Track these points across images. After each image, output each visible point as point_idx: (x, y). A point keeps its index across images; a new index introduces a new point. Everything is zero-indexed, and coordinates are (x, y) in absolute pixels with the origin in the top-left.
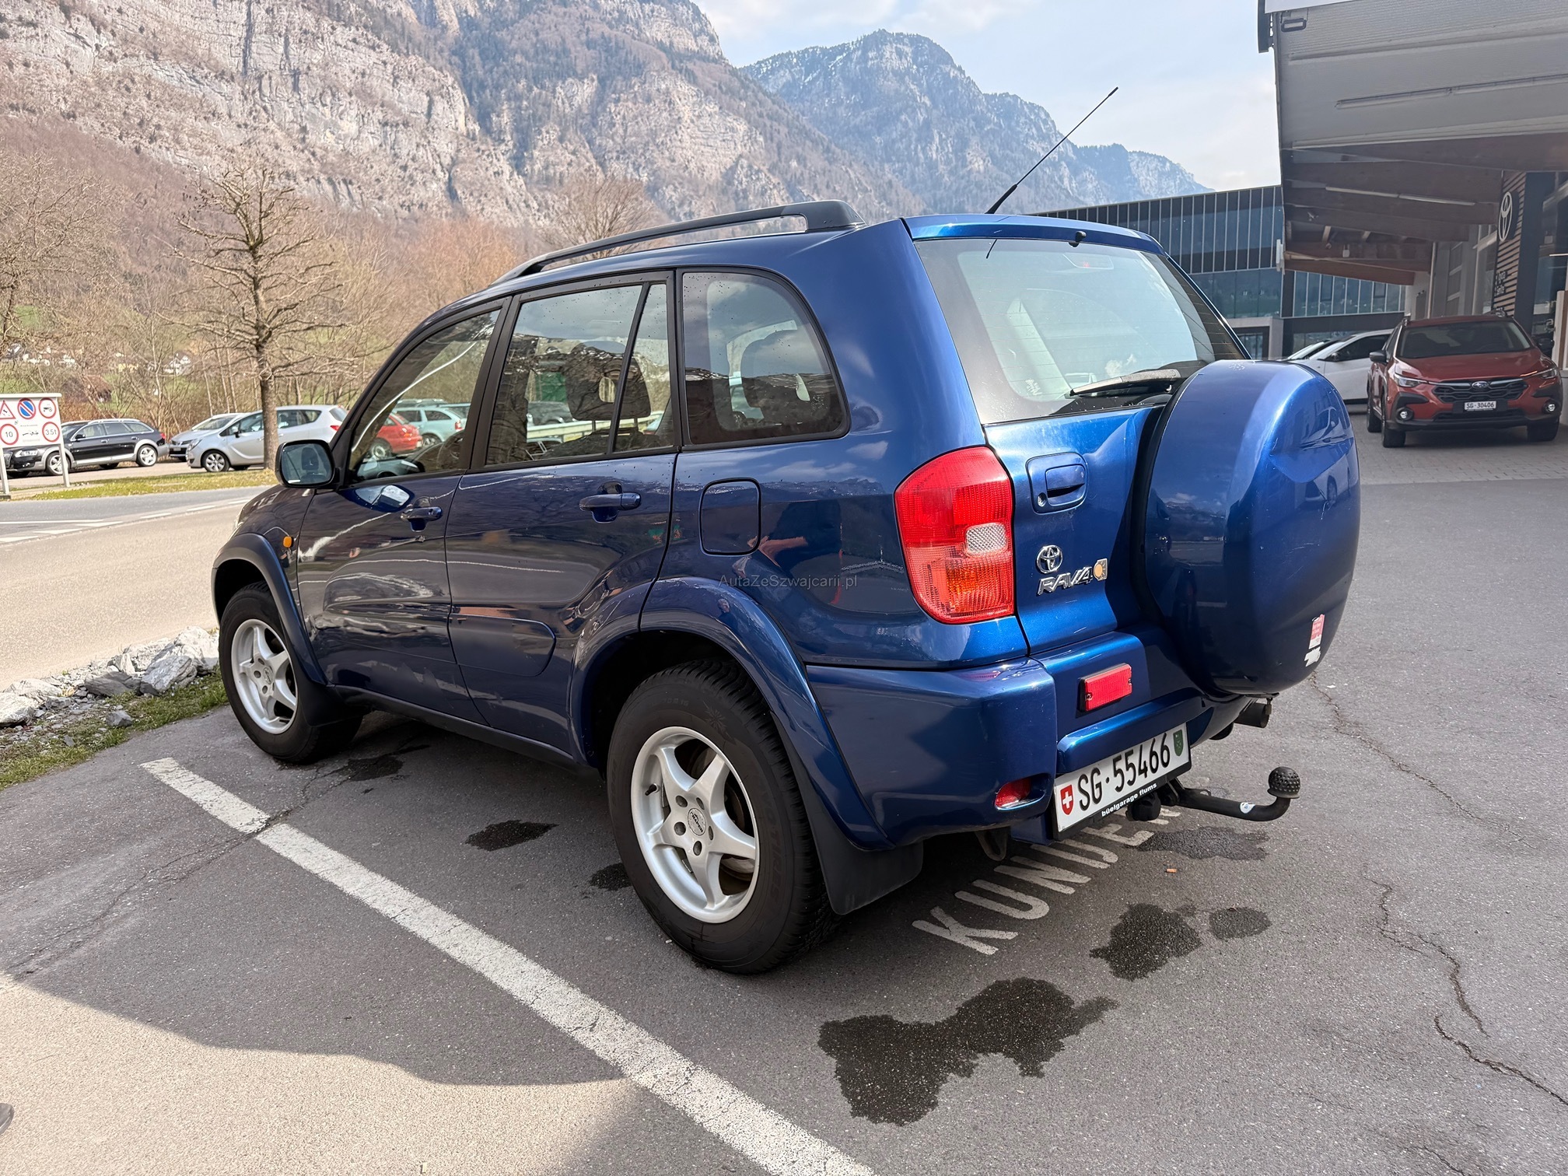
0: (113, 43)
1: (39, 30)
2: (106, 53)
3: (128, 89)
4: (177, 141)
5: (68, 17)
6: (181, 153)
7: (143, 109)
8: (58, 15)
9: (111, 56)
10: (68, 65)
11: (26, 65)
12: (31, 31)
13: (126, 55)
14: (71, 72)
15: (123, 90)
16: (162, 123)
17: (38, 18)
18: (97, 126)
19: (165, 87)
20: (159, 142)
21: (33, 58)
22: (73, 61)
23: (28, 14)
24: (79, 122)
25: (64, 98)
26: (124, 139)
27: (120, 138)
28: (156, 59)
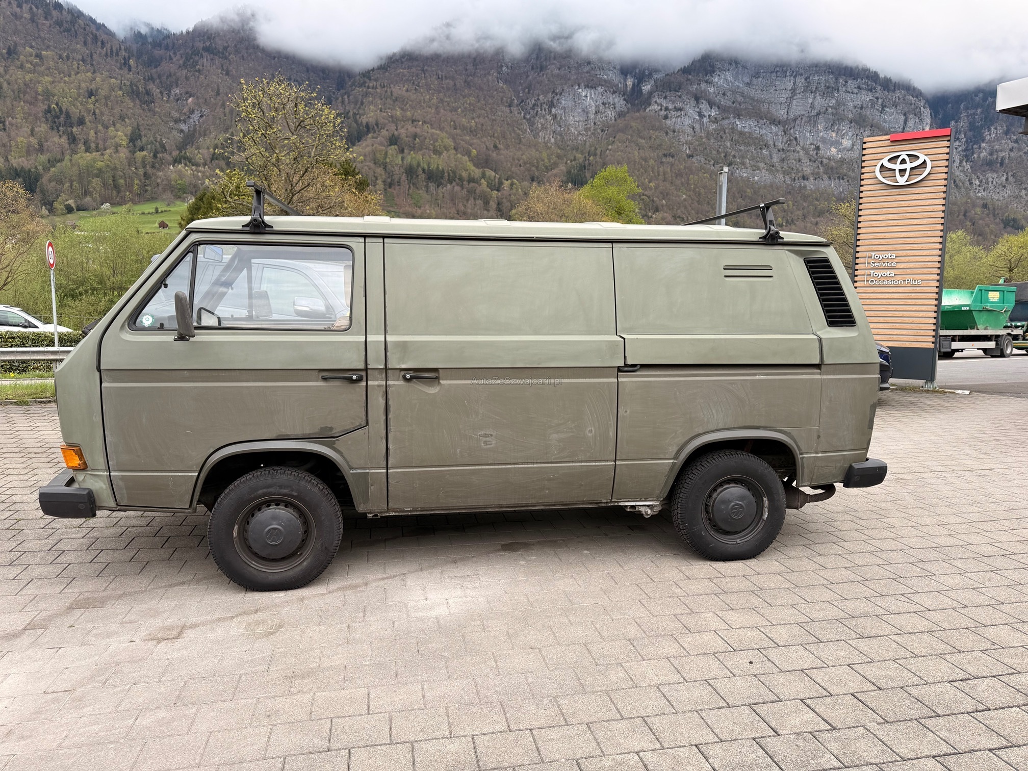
0: (717, 113)
1: (683, 112)
2: (713, 119)
3: (722, 137)
4: (743, 164)
5: (698, 103)
6: (744, 170)
7: (727, 148)
8: (693, 102)
9: (716, 121)
10: (693, 128)
11: (674, 132)
12: (679, 113)
13: (723, 119)
14: (695, 132)
15: (719, 138)
16: (737, 154)
17: (683, 106)
18: (702, 160)
19: (741, 133)
20: (733, 166)
21: (677, 127)
22: (697, 126)
23: (679, 105)
24: (694, 160)
25: (689, 147)
26: (715, 166)
27: (714, 165)
28: (739, 118)
